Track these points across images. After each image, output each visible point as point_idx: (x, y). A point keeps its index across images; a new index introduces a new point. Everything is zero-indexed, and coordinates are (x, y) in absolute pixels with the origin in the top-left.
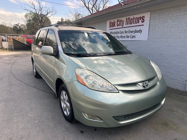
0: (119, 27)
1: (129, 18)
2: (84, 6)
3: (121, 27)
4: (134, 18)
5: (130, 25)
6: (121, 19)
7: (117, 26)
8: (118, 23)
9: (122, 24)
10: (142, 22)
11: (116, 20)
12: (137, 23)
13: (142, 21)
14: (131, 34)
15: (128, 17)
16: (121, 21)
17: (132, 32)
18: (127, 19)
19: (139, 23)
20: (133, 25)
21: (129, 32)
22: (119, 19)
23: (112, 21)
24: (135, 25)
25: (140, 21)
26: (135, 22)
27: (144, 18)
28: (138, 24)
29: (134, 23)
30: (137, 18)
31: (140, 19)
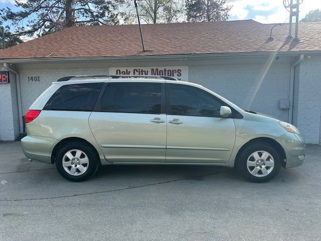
1: (157, 69)
4: (165, 70)
6: (141, 68)
11: (131, 69)
13: (178, 75)
16: (142, 71)
18: (153, 69)
22: (137, 68)
23: (122, 69)
25: (175, 75)
26: (167, 75)
27: (181, 71)
30: (171, 71)
31: (176, 73)
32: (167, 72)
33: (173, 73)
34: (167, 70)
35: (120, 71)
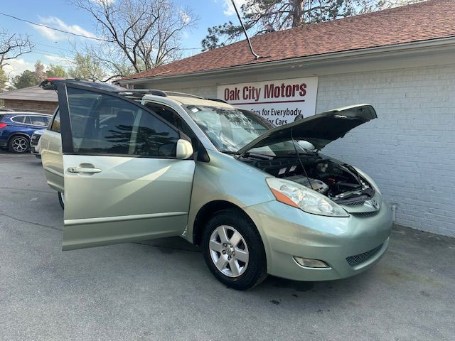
0: (248, 101)
1: (272, 86)
2: (112, 39)
3: (252, 101)
4: (283, 86)
5: (274, 99)
6: (252, 85)
7: (244, 99)
8: (247, 93)
9: (255, 96)
10: (301, 95)
11: (240, 87)
12: (290, 96)
13: (300, 93)
14: (277, 116)
15: (269, 83)
16: (253, 89)
17: (278, 113)
18: (266, 86)
19: (293, 96)
20: (280, 99)
21: (273, 113)
22: (248, 85)
23: (232, 88)
24: (286, 99)
25: (297, 93)
26: (284, 94)
27: (305, 87)
28: (291, 98)
29: (283, 96)
30: (290, 86)
31: (298, 90)
32: (285, 89)
33: (294, 90)
34: (286, 85)
35: (228, 89)
